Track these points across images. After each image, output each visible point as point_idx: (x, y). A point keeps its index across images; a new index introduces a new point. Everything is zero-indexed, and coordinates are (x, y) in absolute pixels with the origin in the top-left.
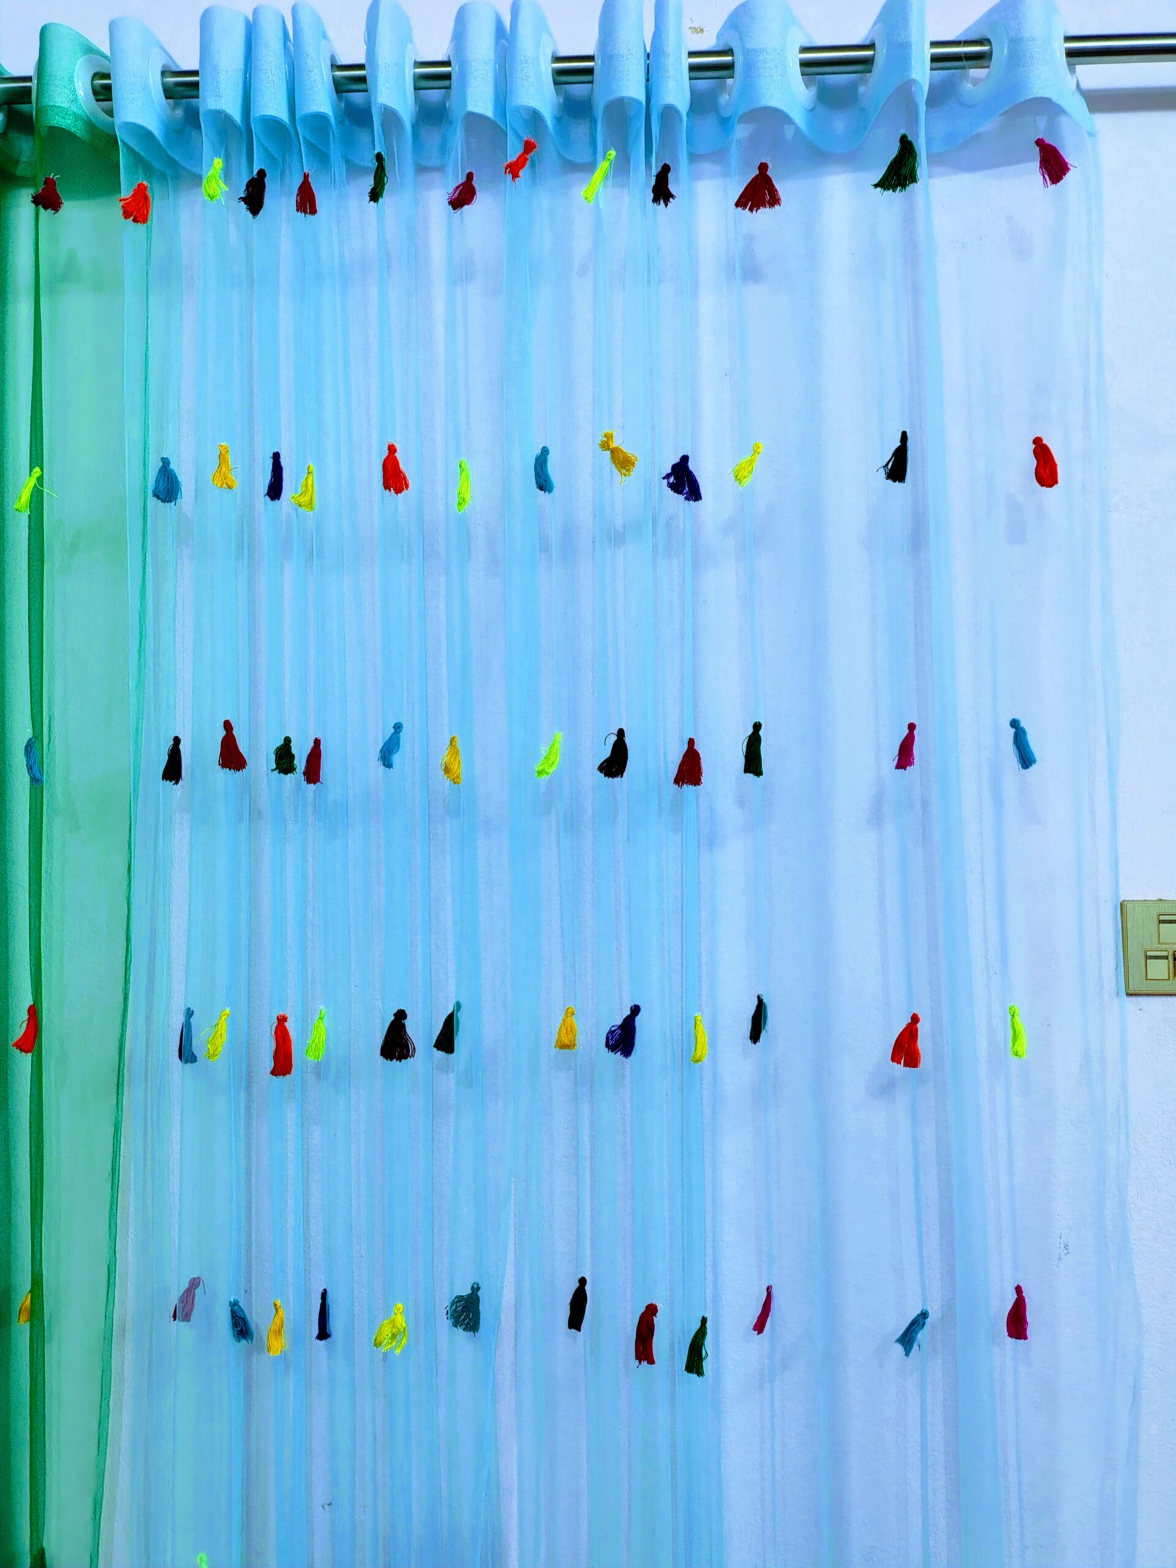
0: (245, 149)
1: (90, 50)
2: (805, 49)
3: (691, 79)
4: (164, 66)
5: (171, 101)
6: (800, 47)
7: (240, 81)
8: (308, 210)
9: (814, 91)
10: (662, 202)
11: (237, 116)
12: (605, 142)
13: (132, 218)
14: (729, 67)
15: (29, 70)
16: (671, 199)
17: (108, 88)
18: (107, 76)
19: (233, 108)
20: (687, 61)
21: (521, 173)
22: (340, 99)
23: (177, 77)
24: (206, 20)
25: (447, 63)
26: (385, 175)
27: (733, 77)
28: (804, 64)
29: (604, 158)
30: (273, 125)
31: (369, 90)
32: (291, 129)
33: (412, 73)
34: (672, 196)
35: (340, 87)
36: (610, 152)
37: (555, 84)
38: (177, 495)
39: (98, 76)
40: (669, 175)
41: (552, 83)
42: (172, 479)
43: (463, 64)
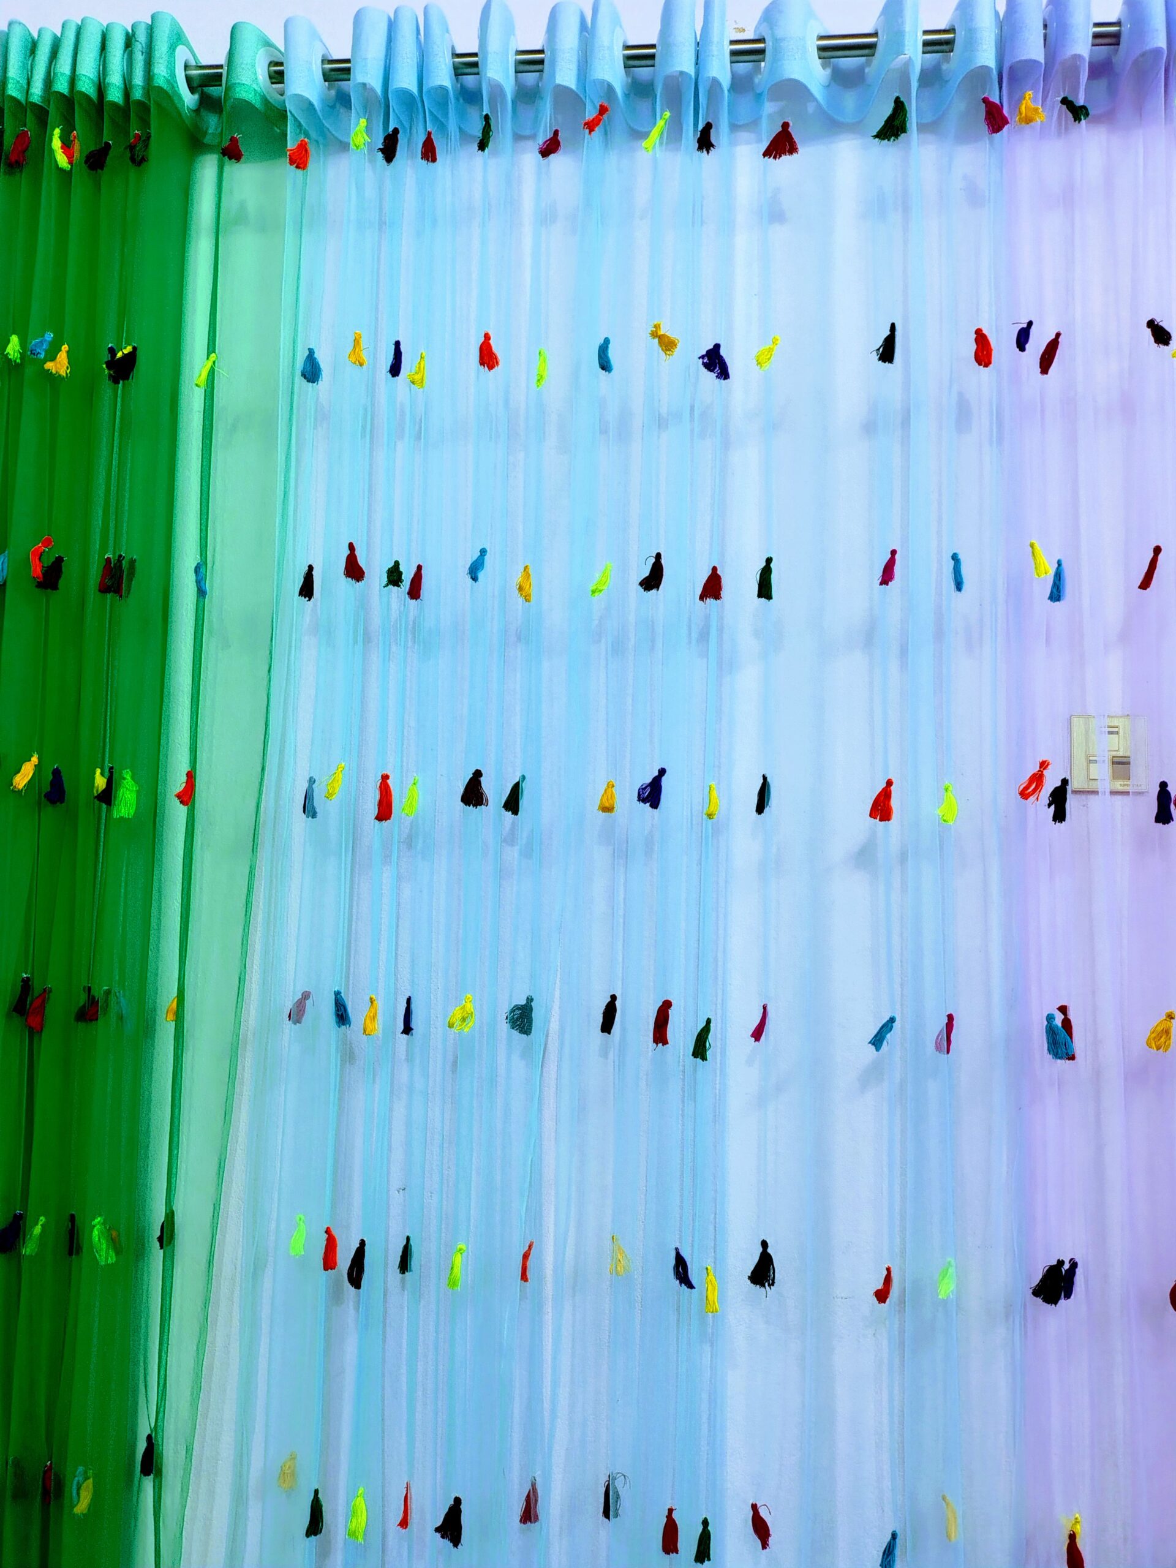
0: (382, 114)
1: (268, 44)
2: (821, 38)
3: (732, 62)
4: (323, 56)
5: (327, 83)
6: (818, 36)
7: (382, 63)
8: (430, 159)
9: (829, 71)
10: (704, 150)
11: (378, 87)
12: (662, 105)
13: (295, 165)
14: (762, 52)
15: (221, 60)
16: (712, 148)
17: (281, 74)
18: (281, 64)
19: (375, 82)
20: (728, 47)
21: (597, 129)
22: (457, 80)
23: (332, 64)
24: (358, 20)
25: (541, 52)
26: (491, 130)
27: (764, 61)
28: (822, 49)
29: (661, 118)
30: (405, 94)
31: (480, 73)
32: (418, 100)
33: (514, 59)
34: (713, 146)
35: (458, 71)
36: (666, 113)
37: (625, 67)
38: (319, 377)
39: (272, 65)
40: (711, 131)
41: (623, 65)
42: (316, 366)
43: (554, 52)
